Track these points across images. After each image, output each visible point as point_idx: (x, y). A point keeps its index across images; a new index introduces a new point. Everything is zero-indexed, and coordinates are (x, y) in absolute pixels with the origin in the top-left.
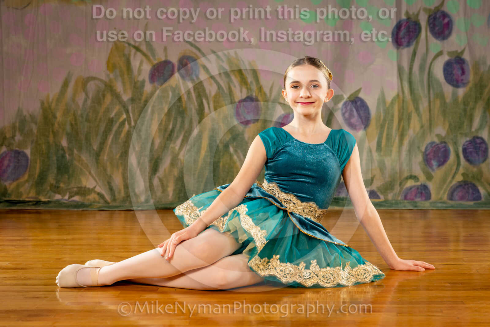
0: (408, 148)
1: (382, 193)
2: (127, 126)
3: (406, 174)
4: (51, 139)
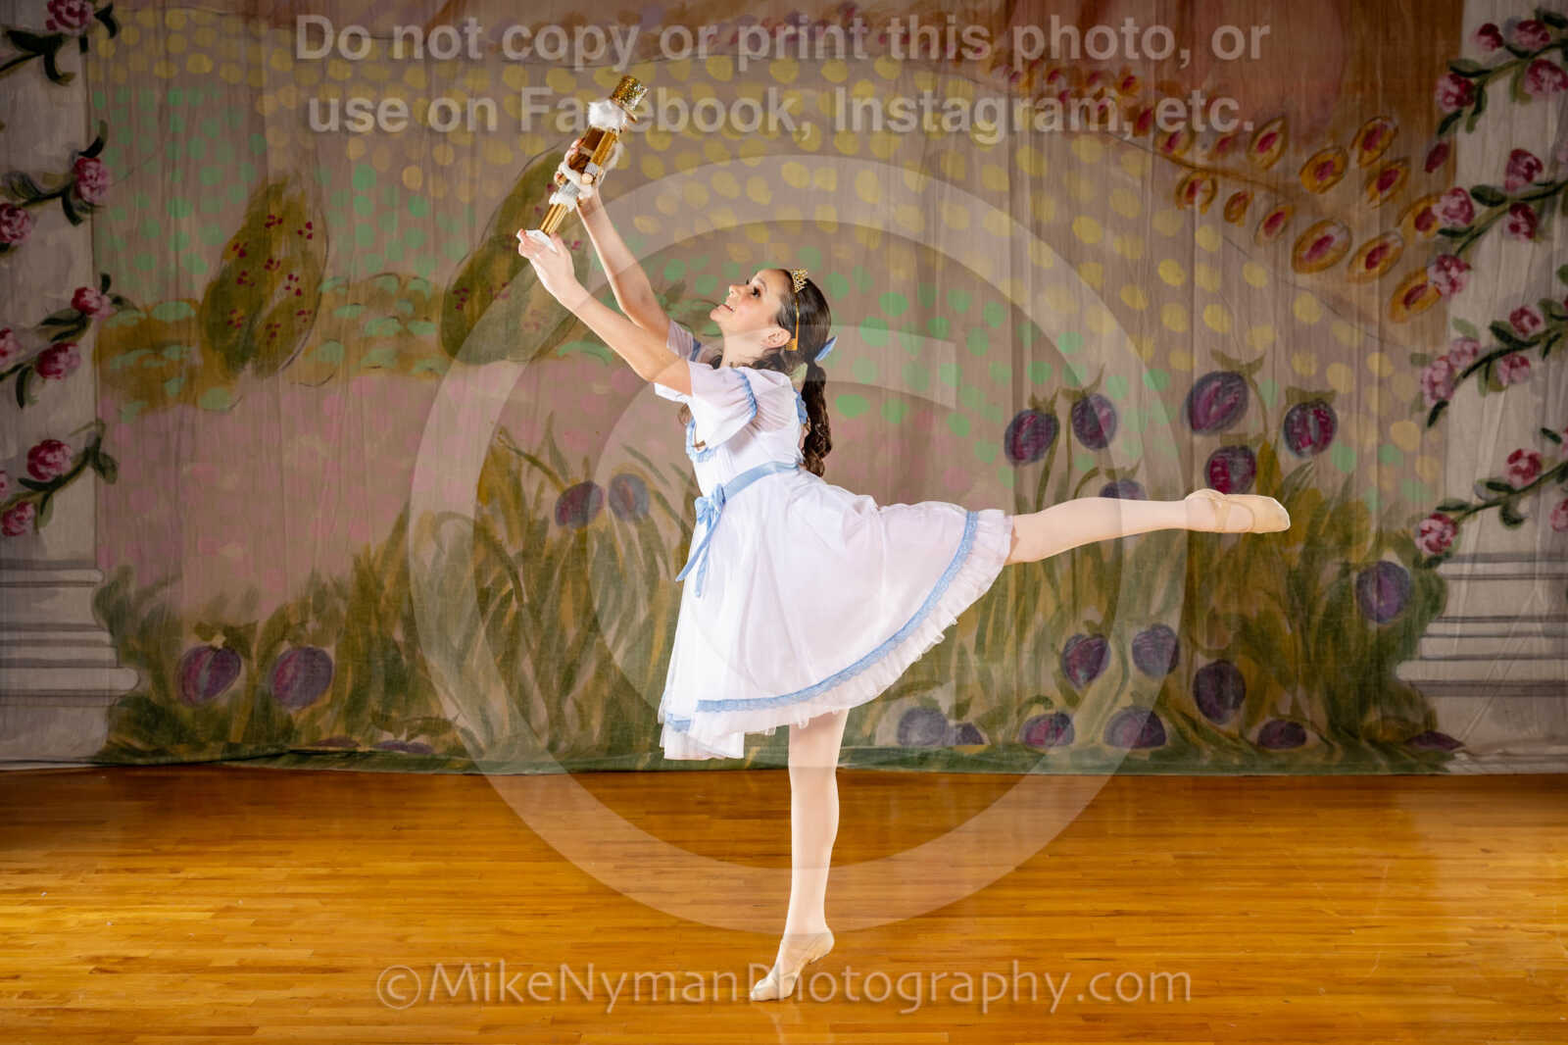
0: (1033, 647)
1: (986, 729)
2: (514, 605)
3: (1029, 694)
4: (374, 628)
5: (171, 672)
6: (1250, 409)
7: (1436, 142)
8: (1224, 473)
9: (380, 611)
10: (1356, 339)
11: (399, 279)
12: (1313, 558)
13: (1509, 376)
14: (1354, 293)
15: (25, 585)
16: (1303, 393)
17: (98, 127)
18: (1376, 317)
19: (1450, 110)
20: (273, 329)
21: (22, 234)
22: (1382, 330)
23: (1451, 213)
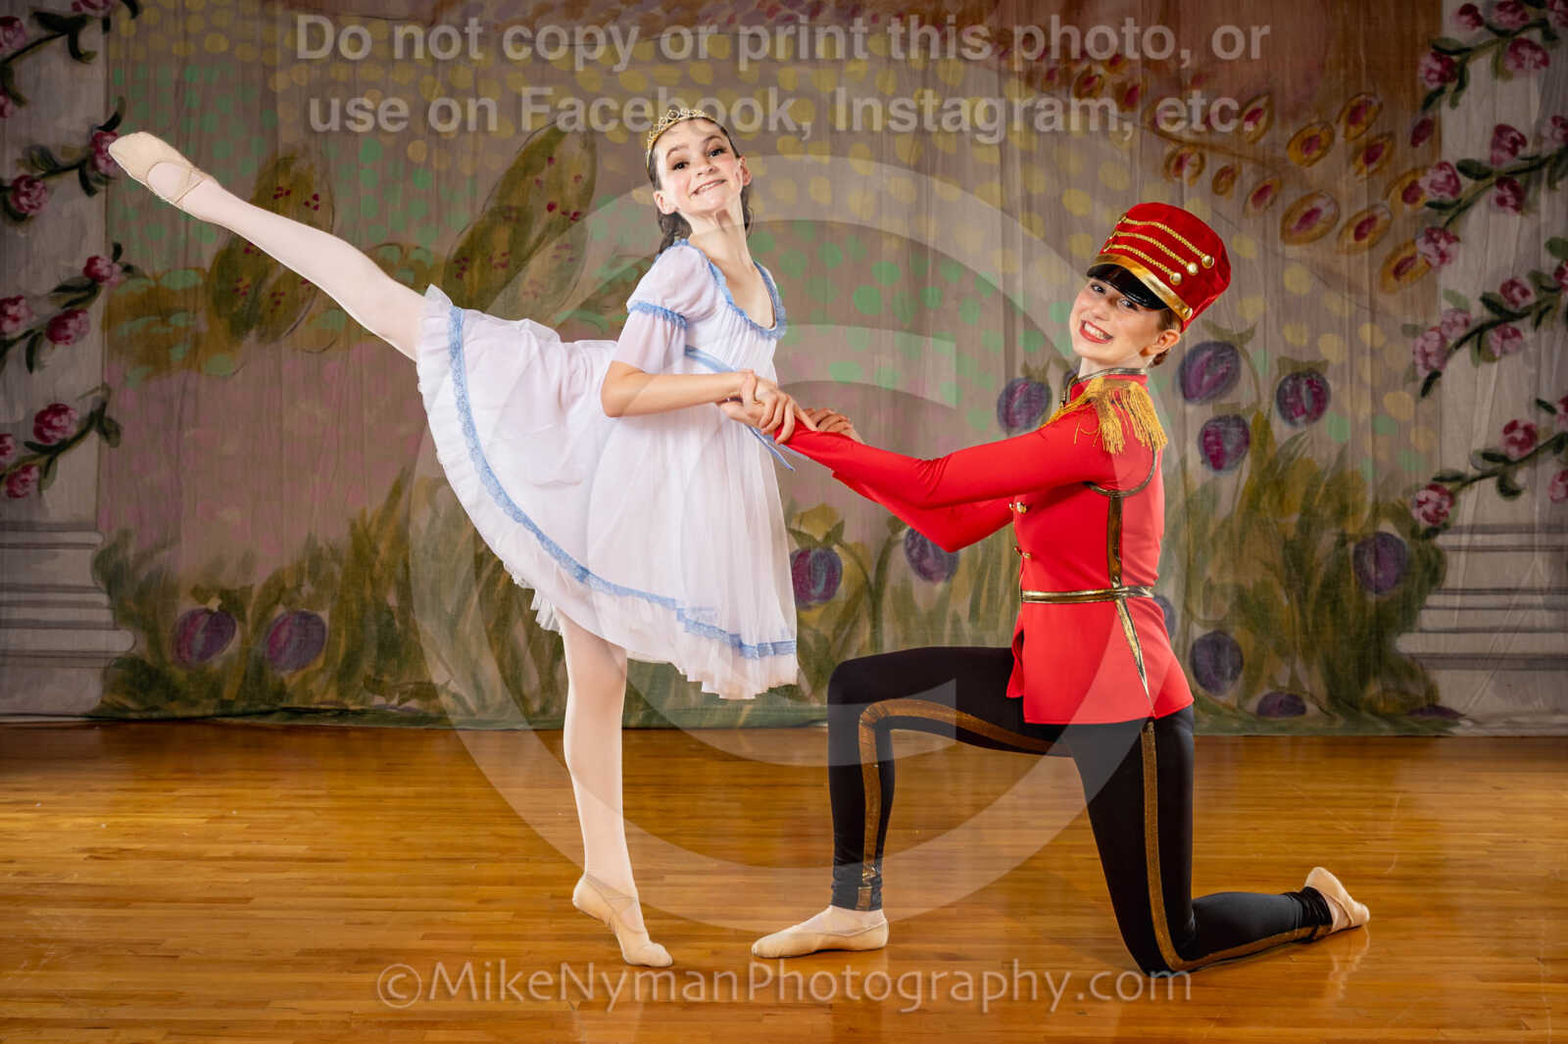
4: (368, 592)
5: (166, 635)
6: (1242, 377)
7: (1420, 118)
8: (1218, 444)
9: (375, 576)
10: (1347, 307)
11: (401, 249)
12: (1309, 529)
13: (1502, 347)
14: (1343, 264)
15: (27, 546)
16: (1295, 364)
17: (116, 104)
18: (1366, 286)
19: (1434, 86)
20: (277, 298)
21: (40, 204)
22: (1373, 302)
23: (1439, 186)
